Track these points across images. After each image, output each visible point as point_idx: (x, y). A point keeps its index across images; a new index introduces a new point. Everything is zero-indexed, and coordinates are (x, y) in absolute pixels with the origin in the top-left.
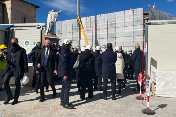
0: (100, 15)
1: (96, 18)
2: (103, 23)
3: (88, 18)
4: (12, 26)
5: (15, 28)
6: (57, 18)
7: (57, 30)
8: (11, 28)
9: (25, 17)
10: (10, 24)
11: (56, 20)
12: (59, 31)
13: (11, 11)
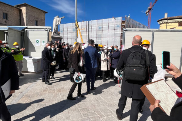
0: (91, 21)
1: (89, 23)
2: (94, 26)
3: (83, 22)
4: (26, 28)
5: (28, 30)
6: (60, 22)
7: (60, 30)
8: (25, 30)
9: (37, 20)
10: (26, 26)
11: (59, 24)
12: (62, 31)
13: (26, 15)
